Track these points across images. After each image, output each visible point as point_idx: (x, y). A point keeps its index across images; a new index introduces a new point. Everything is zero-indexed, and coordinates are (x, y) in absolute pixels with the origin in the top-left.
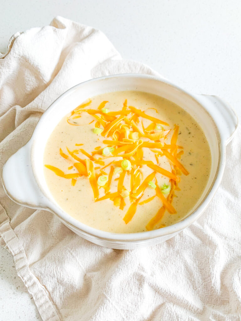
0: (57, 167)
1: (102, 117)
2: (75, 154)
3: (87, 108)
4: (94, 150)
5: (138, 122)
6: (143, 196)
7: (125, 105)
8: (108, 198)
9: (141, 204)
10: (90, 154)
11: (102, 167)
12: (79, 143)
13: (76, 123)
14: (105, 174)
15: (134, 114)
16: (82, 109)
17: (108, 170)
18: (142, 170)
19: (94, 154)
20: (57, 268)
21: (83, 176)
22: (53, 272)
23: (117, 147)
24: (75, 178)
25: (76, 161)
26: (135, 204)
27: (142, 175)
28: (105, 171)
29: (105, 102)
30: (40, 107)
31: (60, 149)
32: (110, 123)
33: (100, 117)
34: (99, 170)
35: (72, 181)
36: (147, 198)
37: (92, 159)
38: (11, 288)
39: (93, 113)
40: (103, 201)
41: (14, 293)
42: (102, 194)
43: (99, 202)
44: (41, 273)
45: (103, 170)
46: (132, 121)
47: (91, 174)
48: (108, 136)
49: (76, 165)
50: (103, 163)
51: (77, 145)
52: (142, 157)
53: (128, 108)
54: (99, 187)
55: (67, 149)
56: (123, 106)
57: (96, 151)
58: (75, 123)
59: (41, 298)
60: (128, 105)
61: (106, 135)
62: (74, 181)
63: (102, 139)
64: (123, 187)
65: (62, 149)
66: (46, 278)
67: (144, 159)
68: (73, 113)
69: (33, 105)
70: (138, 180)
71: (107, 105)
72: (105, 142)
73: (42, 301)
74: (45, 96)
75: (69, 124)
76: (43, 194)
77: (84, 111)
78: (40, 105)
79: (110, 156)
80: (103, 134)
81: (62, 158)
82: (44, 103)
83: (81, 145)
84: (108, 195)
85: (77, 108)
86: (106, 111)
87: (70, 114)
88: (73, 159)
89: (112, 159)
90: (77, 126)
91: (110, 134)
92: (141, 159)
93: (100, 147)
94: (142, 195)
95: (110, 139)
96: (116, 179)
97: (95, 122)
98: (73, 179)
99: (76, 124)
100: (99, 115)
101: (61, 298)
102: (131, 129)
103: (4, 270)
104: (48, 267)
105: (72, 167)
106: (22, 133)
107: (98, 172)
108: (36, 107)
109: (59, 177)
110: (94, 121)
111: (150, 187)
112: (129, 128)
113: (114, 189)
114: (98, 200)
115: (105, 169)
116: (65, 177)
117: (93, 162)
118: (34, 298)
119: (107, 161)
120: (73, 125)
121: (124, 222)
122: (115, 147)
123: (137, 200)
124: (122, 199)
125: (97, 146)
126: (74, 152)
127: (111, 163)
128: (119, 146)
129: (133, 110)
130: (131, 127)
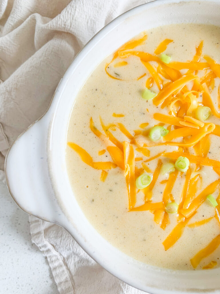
0: (84, 148)
1: (158, 69)
2: (110, 130)
3: (139, 48)
4: (138, 128)
5: (213, 89)
6: (196, 215)
7: (198, 50)
8: (147, 209)
9: (191, 226)
10: (132, 134)
11: (146, 158)
12: (118, 113)
13: (118, 75)
14: (148, 170)
15: (209, 71)
16: (131, 50)
17: (153, 165)
18: (204, 173)
19: (137, 134)
20: (73, 242)
21: (118, 169)
22: (69, 245)
23: (172, 128)
24: (106, 170)
25: (111, 144)
26: (182, 224)
27: (201, 182)
28: (149, 166)
29: (168, 41)
30: (69, 28)
31: (91, 119)
32: (170, 83)
33: (156, 70)
34: (141, 162)
35: (102, 175)
36: (201, 219)
37: (133, 141)
38: (26, 244)
39: (146, 59)
40: (140, 213)
41: (29, 249)
42: (140, 201)
43: (134, 213)
44: (56, 244)
45: (147, 164)
46: (204, 85)
47: (129, 169)
48: (163, 107)
49: (109, 149)
50: (148, 153)
51: (115, 115)
52: (207, 152)
53: (202, 57)
54: (137, 190)
55: (101, 120)
56: (194, 52)
57: (141, 130)
58: (116, 74)
59: (55, 261)
60: (204, 52)
61: (160, 104)
62: (105, 174)
63: (153, 110)
64: (171, 195)
65: (94, 120)
66: (62, 249)
67: (210, 156)
68: (116, 55)
69: (59, 23)
70: (194, 189)
71: (170, 46)
72: (156, 116)
73: (56, 264)
74: (77, 10)
75: (107, 76)
76: (61, 208)
77: (133, 53)
78: (68, 23)
79: (160, 144)
80: (156, 101)
81: (92, 135)
82: (75, 20)
83: (121, 116)
84: (148, 203)
85: (122, 47)
86: (168, 60)
87: (112, 58)
88: (107, 139)
89: (162, 148)
90: (119, 81)
91: (166, 104)
92: (205, 155)
93: (147, 124)
94: (195, 213)
95: (164, 112)
96: (163, 182)
97: (146, 78)
98: (103, 171)
99: (118, 77)
100: (155, 65)
101: (75, 266)
102: (200, 99)
103: (19, 224)
104: (64, 240)
105: (104, 151)
106: (42, 63)
107: (140, 165)
108: (63, 26)
109: (84, 164)
110: (145, 74)
111: (209, 204)
112: (197, 97)
113: (157, 198)
114: (133, 209)
115: (149, 162)
116: (93, 167)
117: (134, 148)
118: (49, 260)
119: (155, 150)
120: (113, 78)
121: (163, 247)
122: (169, 128)
123: (187, 219)
124: (166, 214)
125: (144, 121)
126: (110, 127)
127: (159, 155)
128: (176, 127)
129: (209, 64)
130: (201, 94)
